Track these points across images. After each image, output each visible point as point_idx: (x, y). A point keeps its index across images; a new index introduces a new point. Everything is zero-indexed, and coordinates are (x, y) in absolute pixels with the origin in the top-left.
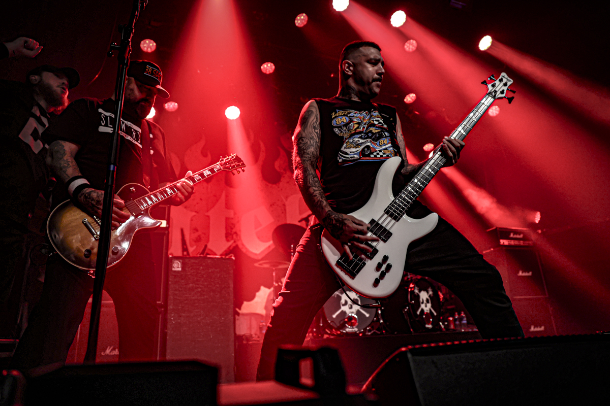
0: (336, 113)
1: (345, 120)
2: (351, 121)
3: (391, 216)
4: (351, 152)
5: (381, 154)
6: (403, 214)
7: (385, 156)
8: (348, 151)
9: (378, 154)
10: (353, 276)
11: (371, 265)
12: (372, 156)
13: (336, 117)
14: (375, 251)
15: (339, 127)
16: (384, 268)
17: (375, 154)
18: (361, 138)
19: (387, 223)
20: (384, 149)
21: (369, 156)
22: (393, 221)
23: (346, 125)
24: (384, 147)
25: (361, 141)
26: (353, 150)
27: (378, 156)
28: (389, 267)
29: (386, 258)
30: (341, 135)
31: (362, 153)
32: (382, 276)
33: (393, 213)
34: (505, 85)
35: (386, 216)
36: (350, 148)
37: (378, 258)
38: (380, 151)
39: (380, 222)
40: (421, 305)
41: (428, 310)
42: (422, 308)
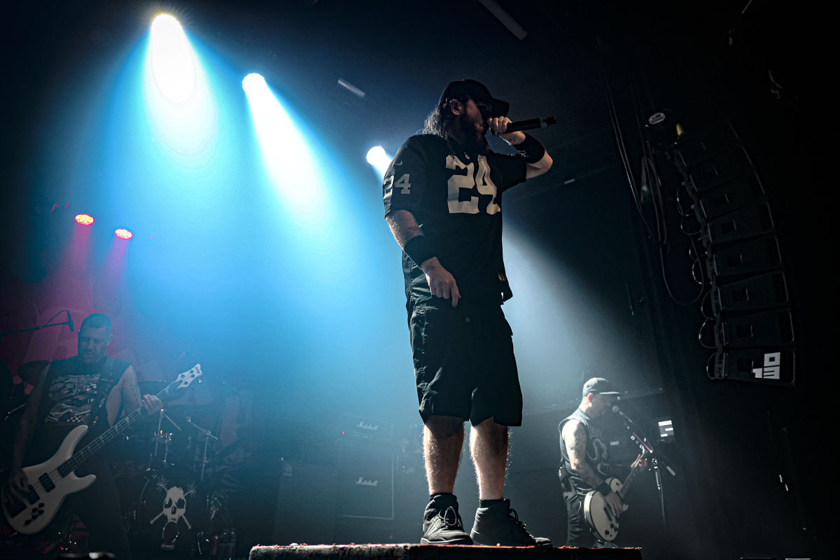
2: (64, 387)
3: (60, 472)
4: (55, 415)
5: (77, 419)
6: (70, 472)
7: (79, 421)
10: (13, 515)
11: (30, 507)
12: (68, 420)
13: (55, 383)
14: (37, 498)
16: (37, 512)
17: (72, 418)
18: (67, 404)
19: (56, 478)
20: (83, 414)
21: (65, 420)
22: (61, 476)
24: (82, 413)
25: (66, 406)
26: (57, 413)
27: (74, 421)
28: (41, 512)
29: (41, 505)
31: (62, 418)
32: (34, 517)
33: (63, 470)
35: (56, 471)
36: (55, 412)
37: (36, 505)
38: (78, 416)
39: (50, 476)
40: (164, 509)
41: (177, 519)
42: (164, 515)
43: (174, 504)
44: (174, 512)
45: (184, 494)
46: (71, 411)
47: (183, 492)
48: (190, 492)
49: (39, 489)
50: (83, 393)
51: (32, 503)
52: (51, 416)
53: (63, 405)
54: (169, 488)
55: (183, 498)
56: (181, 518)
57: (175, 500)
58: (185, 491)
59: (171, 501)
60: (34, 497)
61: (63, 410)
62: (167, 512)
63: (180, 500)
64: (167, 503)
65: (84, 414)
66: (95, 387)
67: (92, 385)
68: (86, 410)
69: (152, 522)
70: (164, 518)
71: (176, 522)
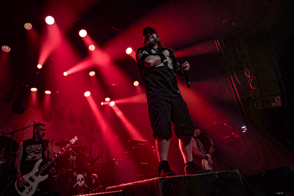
0: (28, 146)
1: (30, 148)
2: (31, 148)
4: (29, 157)
5: (38, 158)
6: (39, 175)
7: (39, 158)
8: (28, 157)
9: (37, 158)
10: (22, 191)
11: (27, 188)
12: (35, 158)
13: (27, 148)
14: (29, 185)
15: (28, 151)
16: (30, 190)
17: (36, 158)
18: (33, 153)
19: (35, 177)
21: (34, 159)
22: (36, 177)
23: (30, 150)
24: (39, 156)
25: (33, 154)
26: (30, 157)
28: (32, 189)
29: (31, 187)
30: (28, 153)
31: (32, 158)
32: (30, 191)
33: (37, 174)
34: (75, 140)
35: (35, 175)
36: (29, 156)
37: (30, 187)
38: (38, 157)
39: (32, 177)
40: (77, 182)
41: (82, 185)
42: (77, 184)
43: (80, 180)
44: (81, 183)
45: (83, 176)
46: (35, 155)
47: (82, 175)
48: (85, 175)
49: (29, 182)
50: (38, 150)
51: (28, 187)
52: (28, 158)
53: (32, 154)
54: (77, 175)
55: (83, 177)
56: (83, 184)
57: (80, 179)
58: (83, 175)
59: (79, 179)
60: (28, 185)
61: (32, 155)
62: (78, 183)
63: (82, 178)
64: (78, 180)
65: (40, 156)
66: (41, 148)
67: (40, 147)
68: (40, 155)
69: (74, 187)
70: (78, 185)
71: (82, 186)
